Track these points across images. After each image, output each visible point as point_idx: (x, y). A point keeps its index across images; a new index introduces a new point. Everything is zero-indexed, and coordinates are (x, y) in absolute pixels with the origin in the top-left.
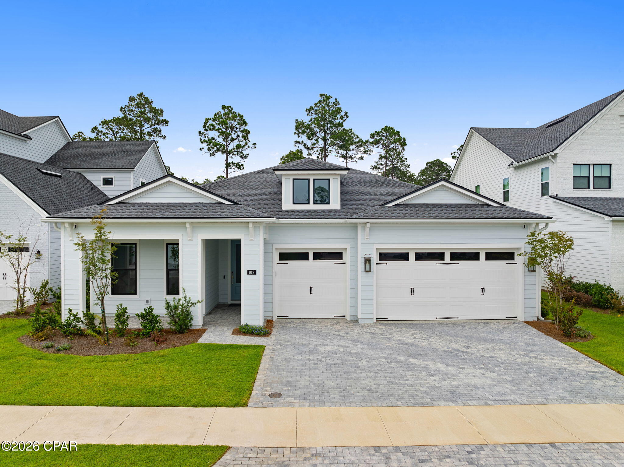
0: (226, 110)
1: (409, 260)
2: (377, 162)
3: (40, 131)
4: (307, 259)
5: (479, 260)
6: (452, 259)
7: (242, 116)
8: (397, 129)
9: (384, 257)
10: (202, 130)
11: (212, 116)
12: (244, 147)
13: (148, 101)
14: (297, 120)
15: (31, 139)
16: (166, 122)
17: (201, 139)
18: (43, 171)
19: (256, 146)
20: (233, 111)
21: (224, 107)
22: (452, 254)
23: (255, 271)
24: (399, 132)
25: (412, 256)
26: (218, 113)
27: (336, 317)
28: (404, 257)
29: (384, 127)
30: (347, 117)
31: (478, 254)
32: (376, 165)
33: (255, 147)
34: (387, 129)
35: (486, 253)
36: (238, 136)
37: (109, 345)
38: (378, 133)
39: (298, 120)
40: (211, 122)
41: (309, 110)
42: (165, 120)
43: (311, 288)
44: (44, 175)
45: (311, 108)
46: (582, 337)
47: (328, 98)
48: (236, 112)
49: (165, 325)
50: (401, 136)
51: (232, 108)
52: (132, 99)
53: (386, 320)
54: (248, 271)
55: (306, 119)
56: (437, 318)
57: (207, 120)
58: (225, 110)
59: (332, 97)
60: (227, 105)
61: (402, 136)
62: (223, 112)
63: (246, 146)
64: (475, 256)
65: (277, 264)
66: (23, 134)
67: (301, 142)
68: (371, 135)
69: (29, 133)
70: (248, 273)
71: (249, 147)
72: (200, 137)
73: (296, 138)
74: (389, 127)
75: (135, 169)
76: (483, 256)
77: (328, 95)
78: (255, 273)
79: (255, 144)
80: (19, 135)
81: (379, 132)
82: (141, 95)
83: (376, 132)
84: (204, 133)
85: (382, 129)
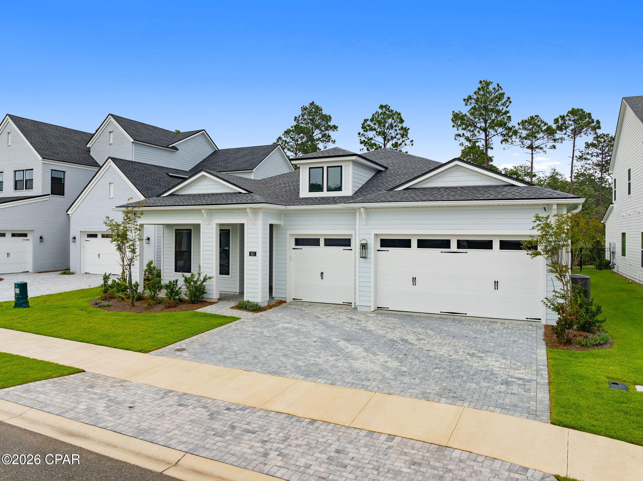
0: (384, 109)
1: (411, 248)
2: (582, 151)
3: (188, 143)
4: (318, 245)
5: (492, 249)
6: (459, 247)
7: (400, 114)
8: (587, 111)
9: (386, 243)
10: (362, 131)
11: (370, 117)
12: (401, 144)
13: (318, 109)
14: (453, 112)
15: (178, 150)
16: (335, 127)
17: (360, 140)
18: (170, 174)
19: (413, 142)
20: (390, 109)
21: (381, 107)
22: (459, 242)
23: (255, 253)
24: (589, 114)
25: (414, 243)
26: (376, 113)
27: (344, 304)
28: (406, 243)
29: (571, 110)
30: (510, 102)
31: (491, 242)
32: (581, 155)
33: (412, 144)
34: (573, 112)
35: (501, 241)
36: (397, 134)
37: (133, 306)
38: (563, 118)
39: (455, 112)
40: (369, 122)
41: (467, 100)
42: (334, 126)
43: (322, 273)
44: (171, 178)
45: (470, 98)
46: (583, 345)
47: (488, 84)
48: (393, 111)
49: (183, 296)
50: (593, 118)
51: (389, 107)
52: (304, 109)
53: (387, 309)
54: (250, 252)
55: (465, 110)
56: (441, 312)
57: (366, 121)
58: (382, 109)
59: (492, 83)
60: (384, 104)
61: (595, 117)
62: (380, 111)
63: (403, 144)
64: (487, 245)
65: (293, 249)
66: (170, 146)
67: (462, 135)
68: (554, 121)
69: (177, 145)
70: (250, 255)
71: (406, 145)
72: (360, 138)
73: (455, 131)
74: (578, 109)
75: (254, 170)
76: (496, 245)
77: (488, 81)
78: (255, 255)
79: (412, 141)
80: (167, 147)
81: (564, 116)
82: (312, 104)
83: (560, 116)
84: (364, 134)
85: (569, 112)
